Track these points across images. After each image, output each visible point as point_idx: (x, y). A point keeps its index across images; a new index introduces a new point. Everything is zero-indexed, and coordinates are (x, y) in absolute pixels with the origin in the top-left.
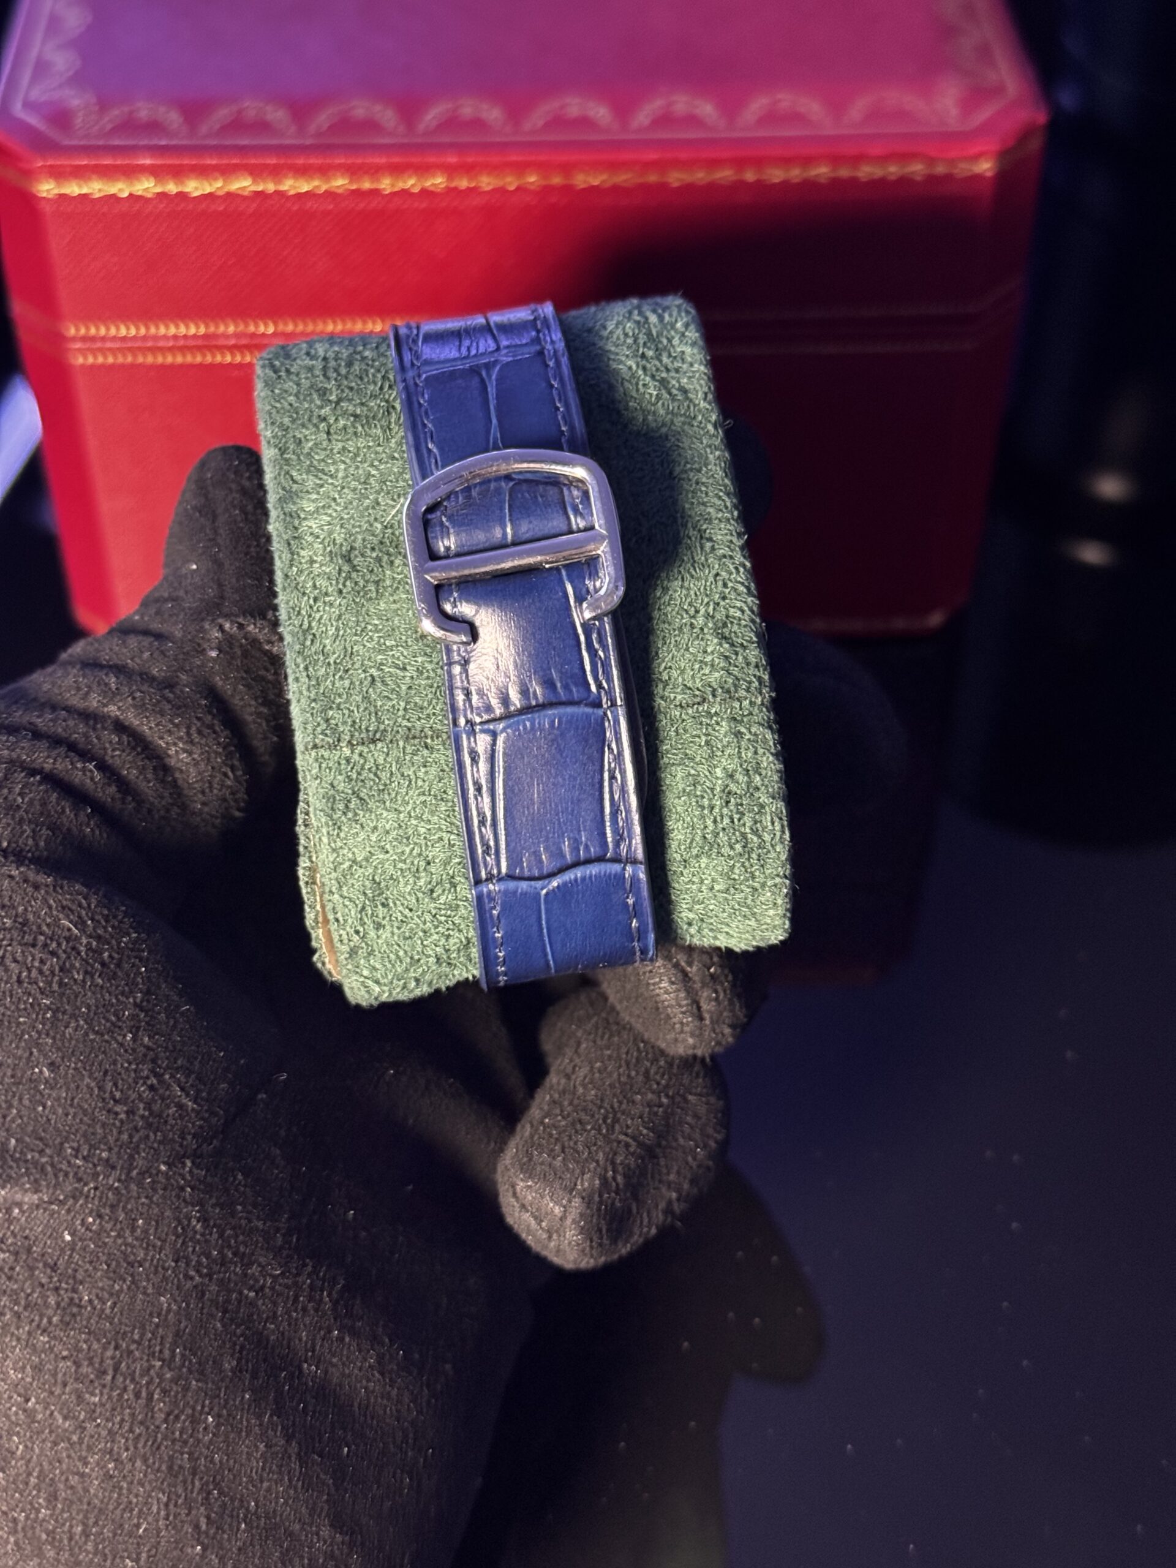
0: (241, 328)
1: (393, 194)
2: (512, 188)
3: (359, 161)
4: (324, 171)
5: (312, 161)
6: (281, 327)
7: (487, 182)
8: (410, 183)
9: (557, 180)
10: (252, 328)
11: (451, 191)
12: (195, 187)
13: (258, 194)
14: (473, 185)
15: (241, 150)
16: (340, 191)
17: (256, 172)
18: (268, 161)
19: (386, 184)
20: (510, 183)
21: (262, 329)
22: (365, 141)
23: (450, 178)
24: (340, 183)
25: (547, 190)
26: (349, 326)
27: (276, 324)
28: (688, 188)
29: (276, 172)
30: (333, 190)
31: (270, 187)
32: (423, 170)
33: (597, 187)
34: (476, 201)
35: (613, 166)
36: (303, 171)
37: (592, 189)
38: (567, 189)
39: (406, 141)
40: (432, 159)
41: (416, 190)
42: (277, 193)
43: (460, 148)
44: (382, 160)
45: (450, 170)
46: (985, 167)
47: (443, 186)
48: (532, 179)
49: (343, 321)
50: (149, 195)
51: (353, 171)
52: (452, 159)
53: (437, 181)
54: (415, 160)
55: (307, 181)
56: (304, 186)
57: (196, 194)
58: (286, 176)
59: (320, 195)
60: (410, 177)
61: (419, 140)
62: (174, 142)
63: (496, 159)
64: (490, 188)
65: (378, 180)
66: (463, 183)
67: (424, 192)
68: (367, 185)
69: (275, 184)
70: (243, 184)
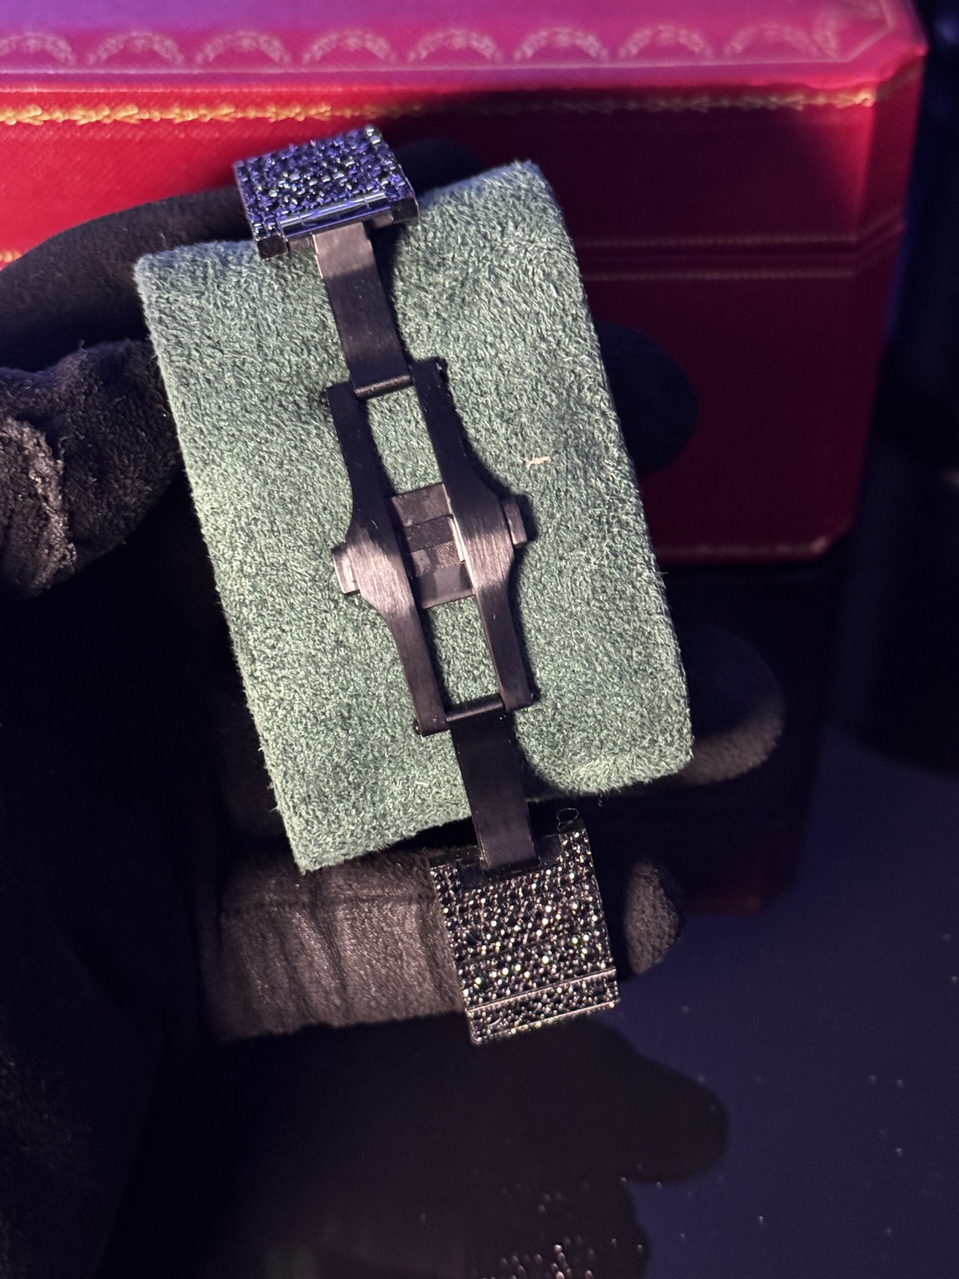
12: (81, 116)
50: (37, 123)
57: (83, 122)
62: (62, 71)
70: (130, 113)
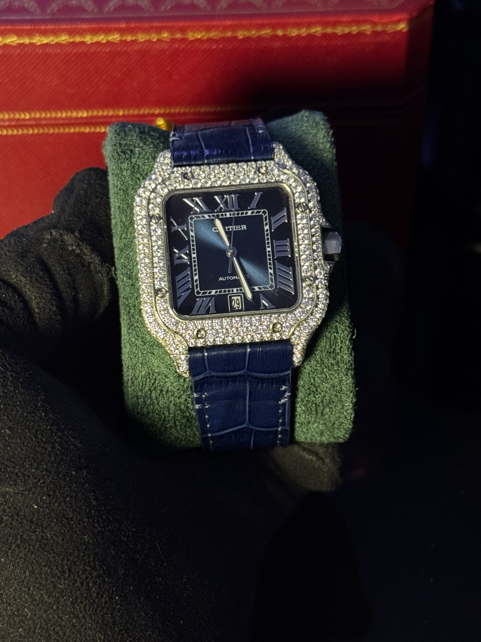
0: (12, 116)
1: (92, 44)
2: (155, 40)
3: (74, 27)
4: (56, 33)
5: (49, 27)
6: (33, 115)
7: (141, 37)
8: (101, 38)
9: (178, 36)
10: (17, 116)
11: (123, 42)
13: (20, 45)
14: (134, 38)
15: (12, 22)
16: (64, 42)
17: (19, 33)
18: (26, 28)
19: (89, 39)
20: (154, 37)
21: (23, 116)
22: (77, 17)
23: (121, 36)
24: (64, 38)
25: (173, 41)
26: (69, 114)
27: (30, 114)
28: (247, 39)
29: (30, 33)
30: (60, 42)
31: (26, 41)
32: (108, 31)
33: (199, 39)
34: (136, 47)
35: (208, 29)
36: (44, 33)
37: (197, 40)
38: (184, 40)
39: (99, 16)
40: (112, 26)
41: (104, 41)
42: (31, 44)
43: (127, 20)
44: (85, 26)
45: (122, 31)
46: (402, 26)
47: (118, 39)
48: (165, 35)
49: (66, 112)
51: (71, 33)
52: (123, 25)
53: (115, 37)
54: (104, 26)
55: (46, 38)
56: (45, 40)
58: (35, 35)
59: (53, 45)
60: (100, 35)
61: (105, 16)
63: (146, 25)
64: (143, 40)
65: (84, 37)
66: (129, 38)
67: (108, 42)
68: (78, 39)
69: (30, 39)
